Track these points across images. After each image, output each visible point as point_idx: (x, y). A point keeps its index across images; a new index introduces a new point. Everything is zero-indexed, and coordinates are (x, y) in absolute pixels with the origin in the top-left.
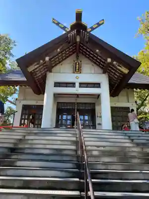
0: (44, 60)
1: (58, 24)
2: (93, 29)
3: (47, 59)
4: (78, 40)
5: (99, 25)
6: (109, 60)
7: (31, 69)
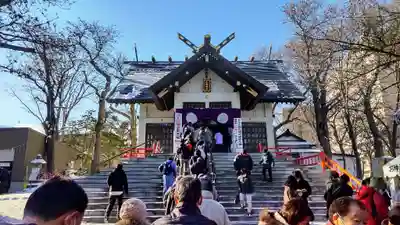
0: (173, 84)
1: (185, 40)
2: (222, 45)
3: (177, 84)
4: (207, 60)
5: (228, 40)
6: (239, 83)
7: (161, 95)
